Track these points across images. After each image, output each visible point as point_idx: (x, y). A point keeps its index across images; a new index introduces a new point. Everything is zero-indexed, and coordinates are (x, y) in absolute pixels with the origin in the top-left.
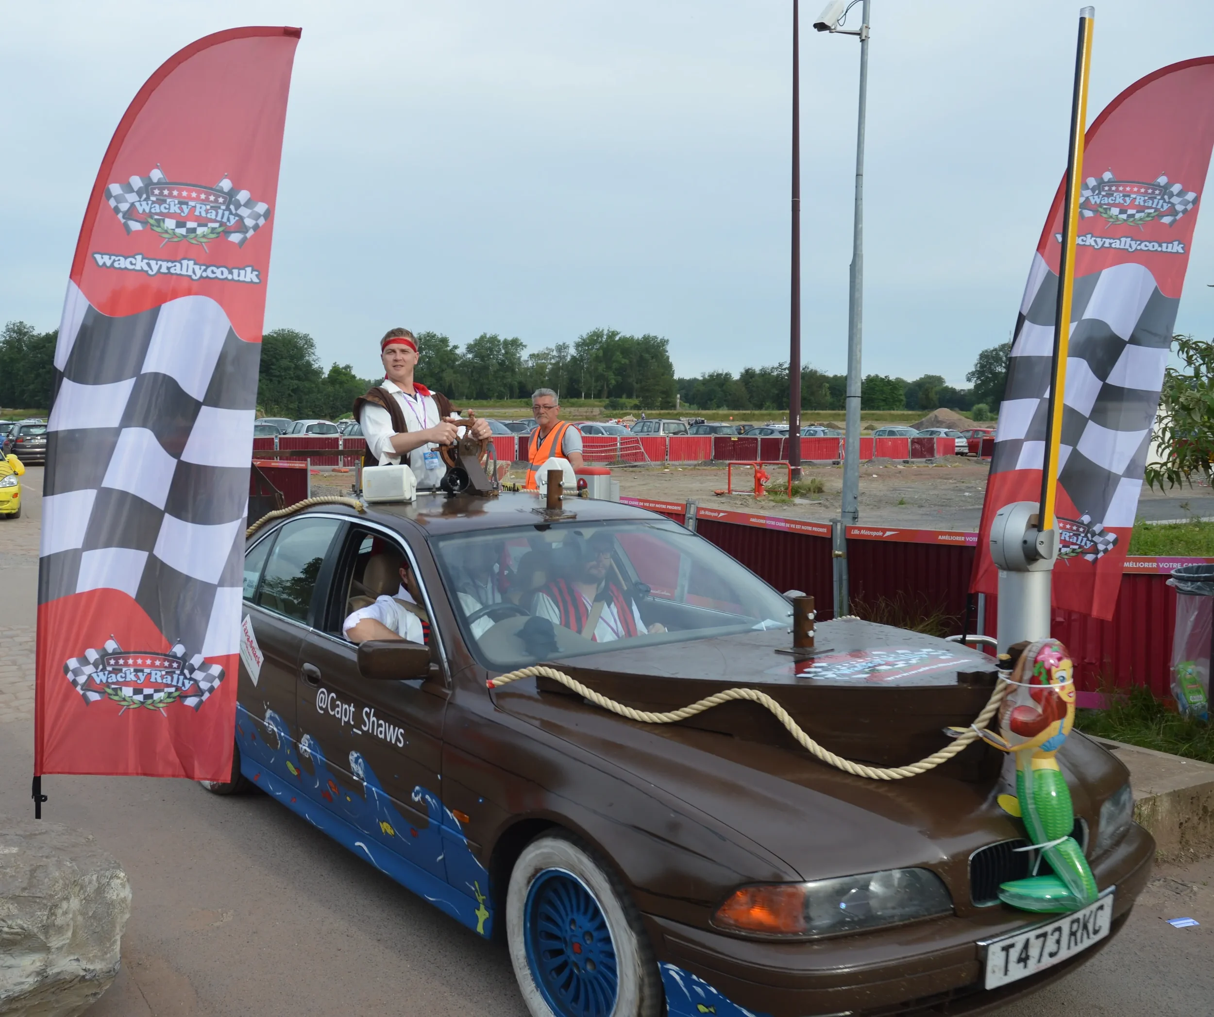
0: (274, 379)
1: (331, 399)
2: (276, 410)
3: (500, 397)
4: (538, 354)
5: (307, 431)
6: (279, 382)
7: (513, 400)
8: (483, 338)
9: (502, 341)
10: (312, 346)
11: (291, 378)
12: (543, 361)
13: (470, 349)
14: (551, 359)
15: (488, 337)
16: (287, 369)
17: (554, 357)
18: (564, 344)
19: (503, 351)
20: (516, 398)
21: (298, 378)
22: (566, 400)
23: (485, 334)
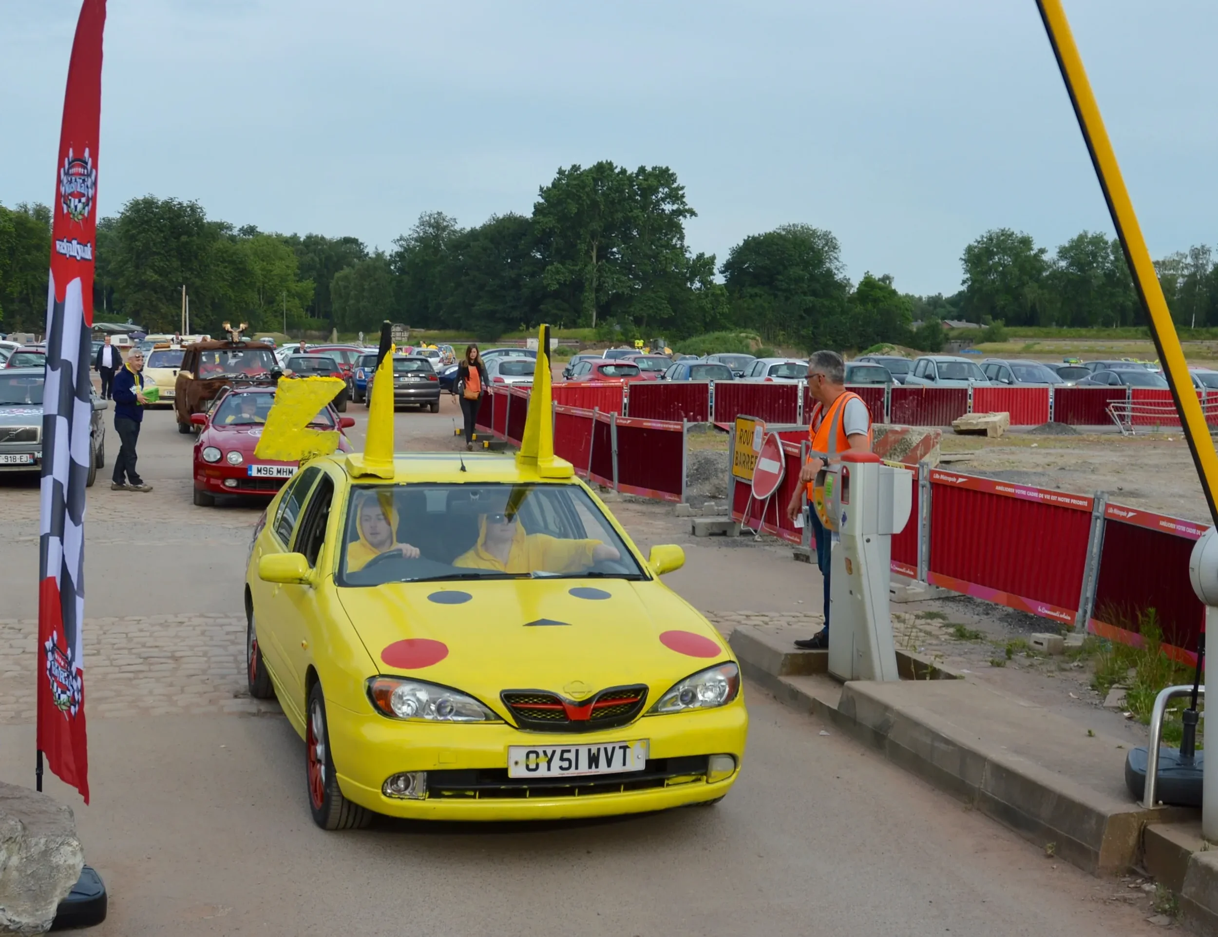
0: (779, 293)
1: (860, 323)
2: (781, 338)
3: (1107, 324)
4: (1164, 262)
5: (770, 374)
6: (787, 299)
7: (1126, 328)
8: (1082, 238)
9: (1110, 243)
10: (835, 248)
11: (805, 294)
12: (1172, 272)
13: (1063, 253)
14: (1183, 269)
15: (1090, 236)
16: (799, 280)
17: (1187, 266)
18: (1203, 247)
19: (1112, 257)
20: (1131, 325)
21: (814, 293)
22: (1204, 329)
23: (1086, 232)
